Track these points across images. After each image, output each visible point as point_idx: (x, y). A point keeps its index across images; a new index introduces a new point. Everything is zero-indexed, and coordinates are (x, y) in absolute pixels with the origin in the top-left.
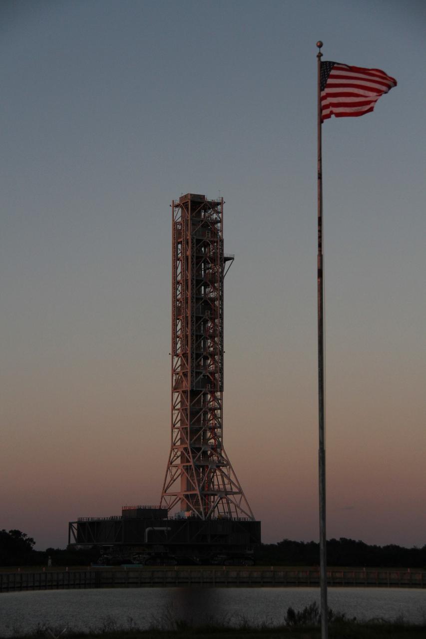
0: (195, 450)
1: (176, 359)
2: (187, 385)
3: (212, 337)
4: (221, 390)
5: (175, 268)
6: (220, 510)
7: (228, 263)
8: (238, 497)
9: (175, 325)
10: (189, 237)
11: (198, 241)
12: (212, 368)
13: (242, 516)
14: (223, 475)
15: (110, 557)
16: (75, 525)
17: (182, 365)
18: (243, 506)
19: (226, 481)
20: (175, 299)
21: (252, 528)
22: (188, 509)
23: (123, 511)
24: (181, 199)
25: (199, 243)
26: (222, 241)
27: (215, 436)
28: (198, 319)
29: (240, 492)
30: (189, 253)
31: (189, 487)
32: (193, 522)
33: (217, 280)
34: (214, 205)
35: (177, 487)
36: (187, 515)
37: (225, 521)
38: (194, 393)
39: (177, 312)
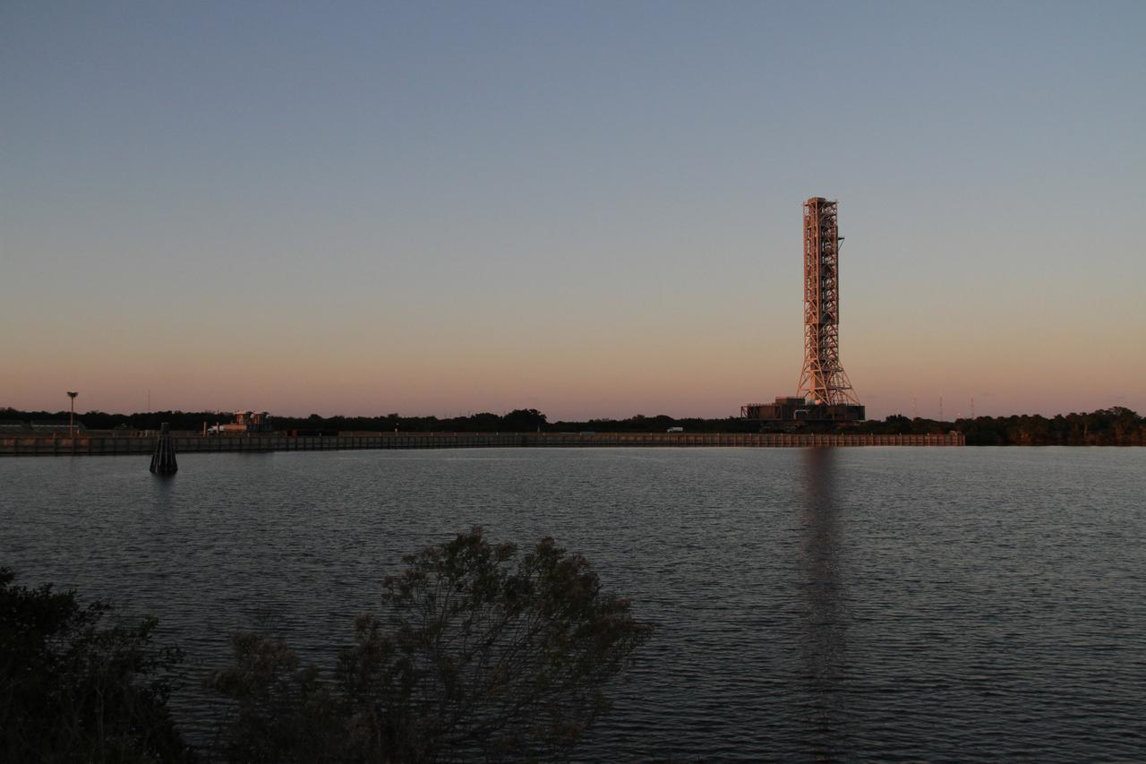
0: (822, 361)
1: (807, 304)
2: (816, 320)
3: (831, 289)
4: (838, 324)
5: (806, 245)
6: (837, 399)
7: (840, 242)
8: (848, 391)
9: (806, 282)
10: (816, 225)
11: (822, 228)
12: (831, 309)
13: (850, 402)
14: (838, 376)
15: (769, 428)
16: (746, 409)
17: (811, 308)
18: (853, 396)
19: (841, 380)
20: (806, 266)
21: (859, 411)
22: (817, 398)
23: (777, 400)
24: (809, 201)
25: (823, 229)
26: (837, 227)
27: (834, 353)
28: (823, 277)
29: (851, 388)
30: (816, 235)
31: (817, 384)
32: (823, 407)
33: (833, 252)
34: (831, 204)
35: (810, 385)
36: (817, 402)
37: (841, 406)
38: (821, 326)
39: (808, 273)
